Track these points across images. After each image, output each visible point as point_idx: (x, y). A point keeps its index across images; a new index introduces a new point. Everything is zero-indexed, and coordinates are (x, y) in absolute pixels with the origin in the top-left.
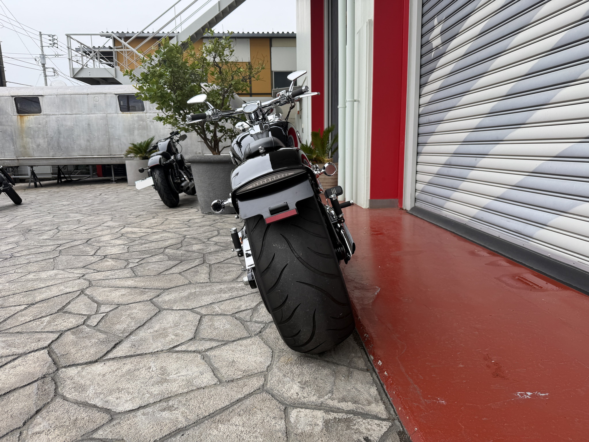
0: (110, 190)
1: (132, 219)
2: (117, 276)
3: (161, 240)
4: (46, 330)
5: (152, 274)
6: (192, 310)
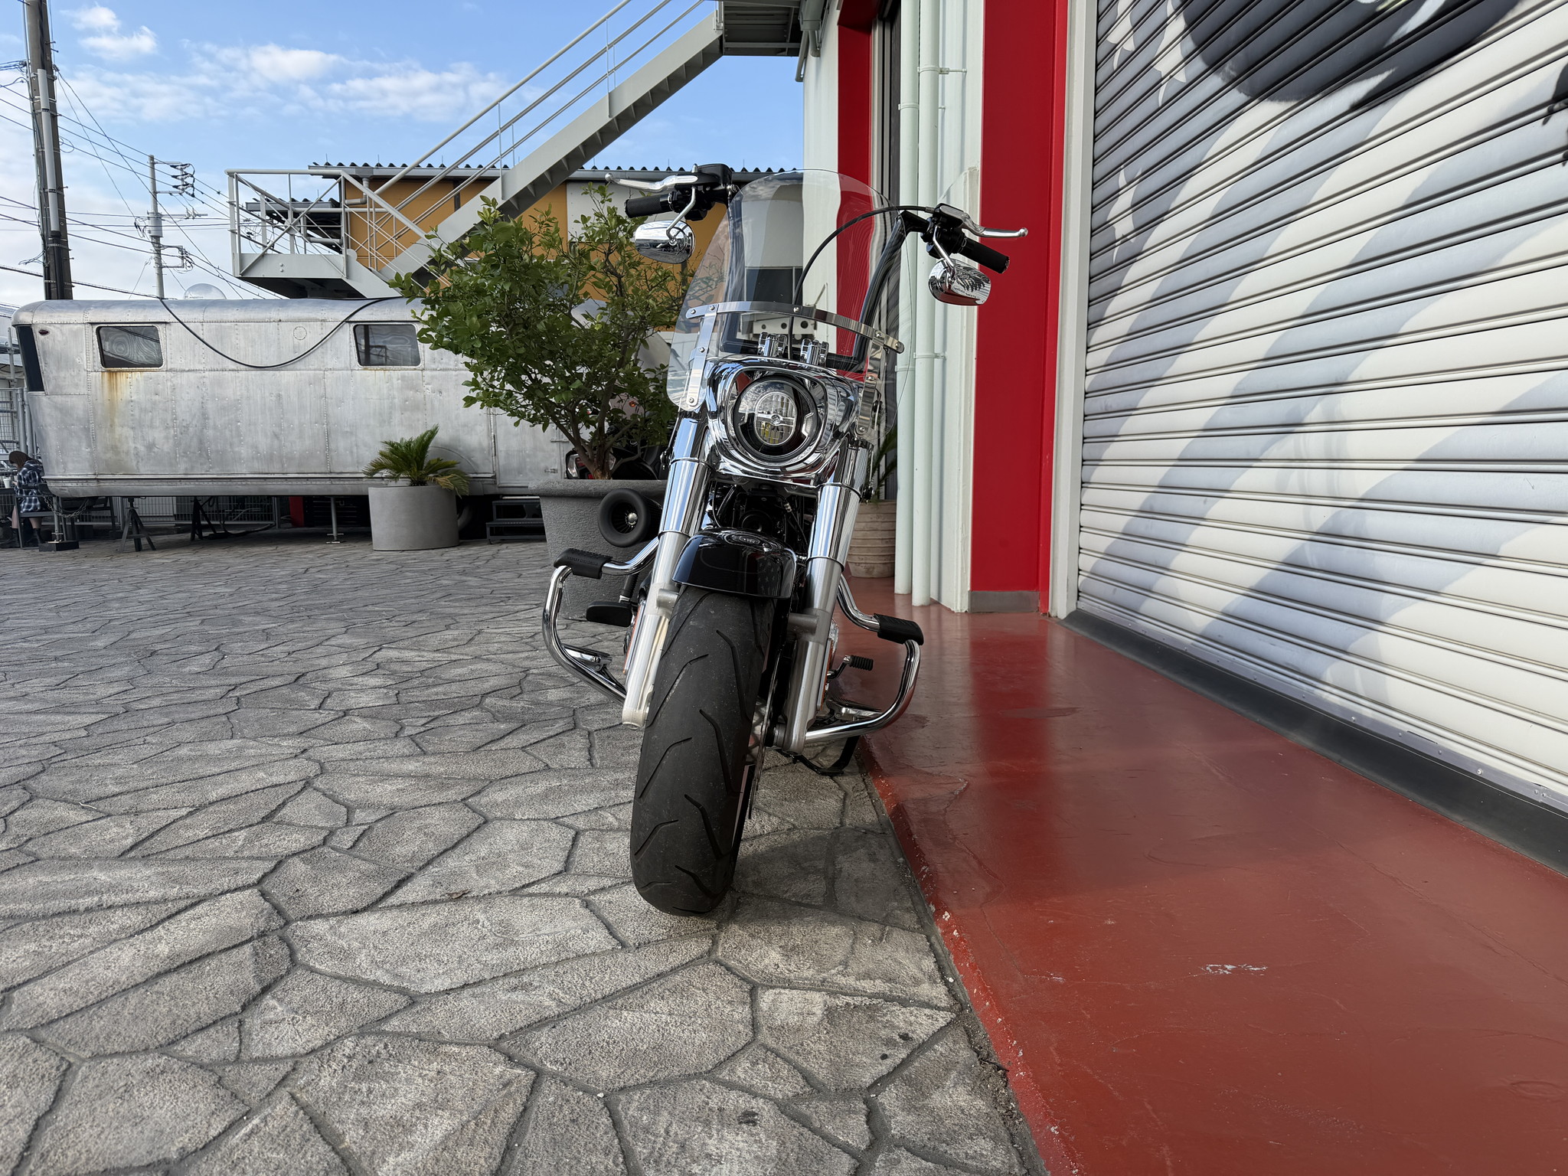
0: (328, 559)
1: (395, 630)
2: (380, 753)
3: (474, 677)
4: (246, 853)
5: (460, 750)
6: (555, 820)
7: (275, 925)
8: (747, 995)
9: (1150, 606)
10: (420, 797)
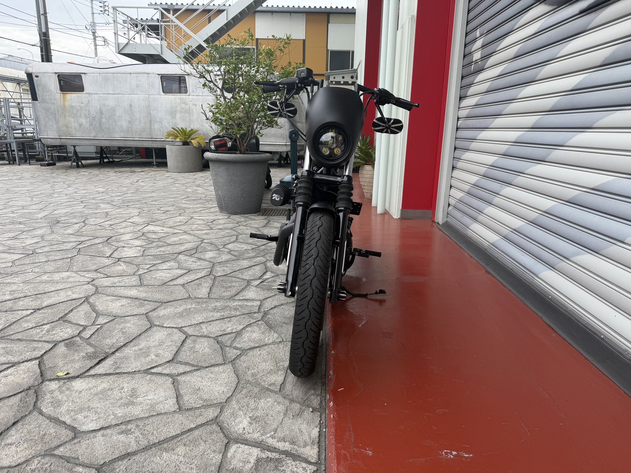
2: (123, 284)
3: (178, 243)
4: (44, 339)
5: (156, 284)
6: (180, 329)
7: (36, 383)
8: (224, 447)
10: (129, 311)
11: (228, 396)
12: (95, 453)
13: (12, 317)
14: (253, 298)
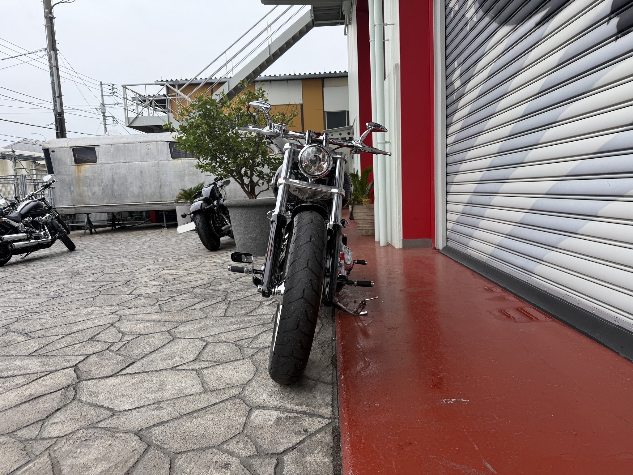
0: (160, 235)
1: (173, 262)
2: (145, 312)
3: (193, 280)
4: (76, 354)
5: (176, 310)
6: (201, 339)
7: (74, 383)
8: (247, 412)
9: (473, 243)
10: (152, 330)
11: (248, 379)
12: (132, 424)
13: (44, 341)
14: (266, 313)
